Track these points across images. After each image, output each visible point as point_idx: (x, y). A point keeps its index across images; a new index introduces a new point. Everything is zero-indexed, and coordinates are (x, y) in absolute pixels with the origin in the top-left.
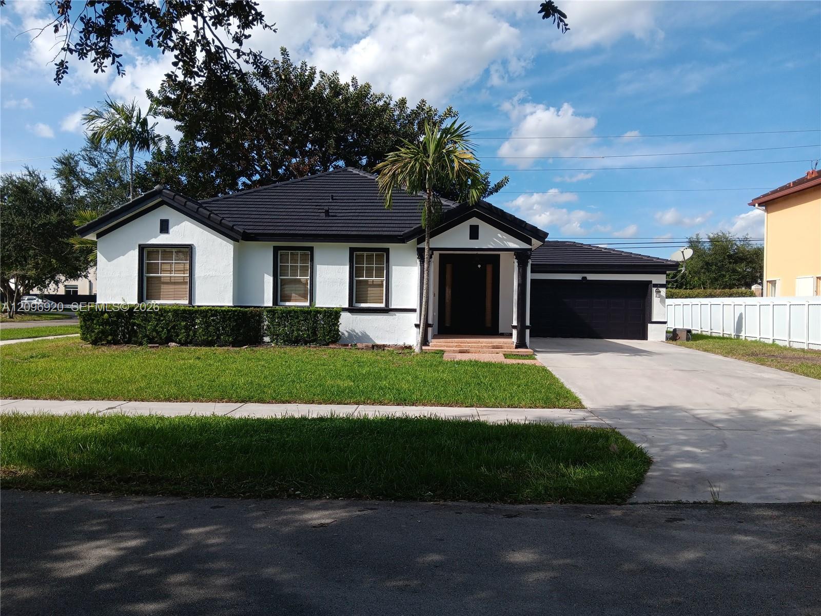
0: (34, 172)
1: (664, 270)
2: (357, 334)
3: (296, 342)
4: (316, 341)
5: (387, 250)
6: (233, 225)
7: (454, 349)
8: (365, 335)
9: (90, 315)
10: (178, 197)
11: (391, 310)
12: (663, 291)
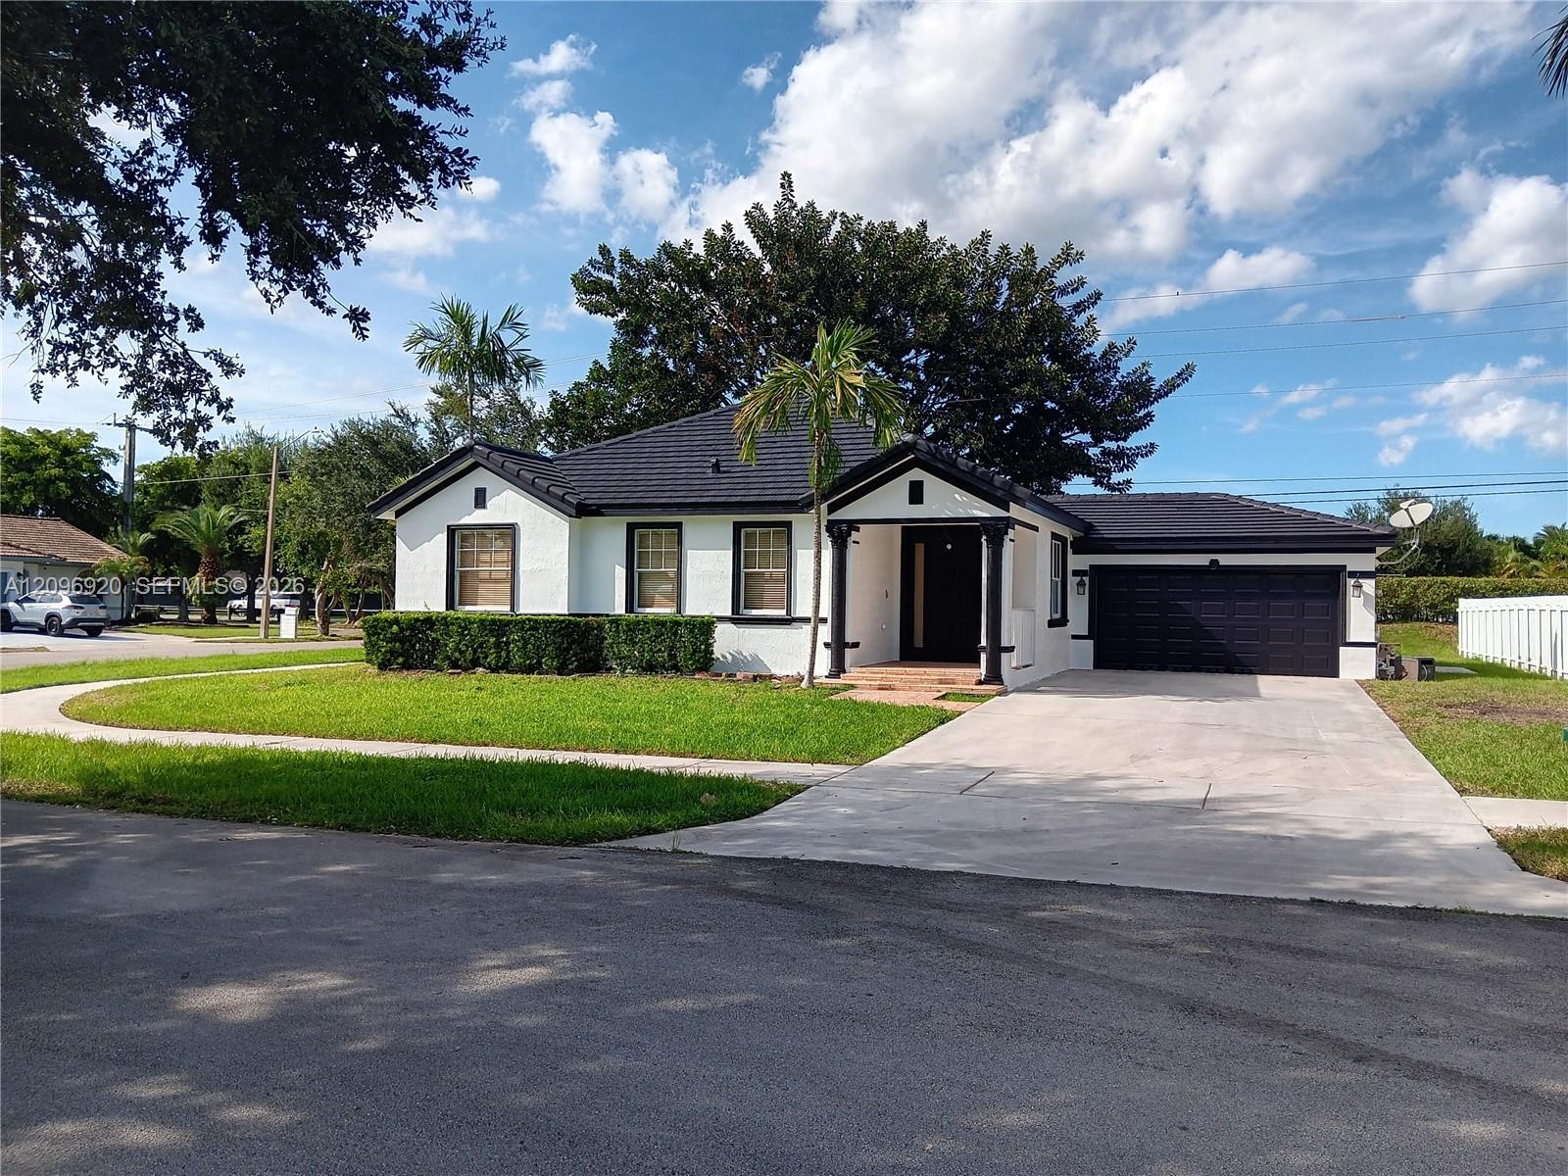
1: (1372, 545)
2: (746, 657)
3: (650, 668)
4: (676, 668)
5: (788, 525)
6: (564, 494)
7: (873, 683)
8: (756, 659)
9: (376, 627)
10: (495, 455)
11: (795, 620)
12: (1369, 585)
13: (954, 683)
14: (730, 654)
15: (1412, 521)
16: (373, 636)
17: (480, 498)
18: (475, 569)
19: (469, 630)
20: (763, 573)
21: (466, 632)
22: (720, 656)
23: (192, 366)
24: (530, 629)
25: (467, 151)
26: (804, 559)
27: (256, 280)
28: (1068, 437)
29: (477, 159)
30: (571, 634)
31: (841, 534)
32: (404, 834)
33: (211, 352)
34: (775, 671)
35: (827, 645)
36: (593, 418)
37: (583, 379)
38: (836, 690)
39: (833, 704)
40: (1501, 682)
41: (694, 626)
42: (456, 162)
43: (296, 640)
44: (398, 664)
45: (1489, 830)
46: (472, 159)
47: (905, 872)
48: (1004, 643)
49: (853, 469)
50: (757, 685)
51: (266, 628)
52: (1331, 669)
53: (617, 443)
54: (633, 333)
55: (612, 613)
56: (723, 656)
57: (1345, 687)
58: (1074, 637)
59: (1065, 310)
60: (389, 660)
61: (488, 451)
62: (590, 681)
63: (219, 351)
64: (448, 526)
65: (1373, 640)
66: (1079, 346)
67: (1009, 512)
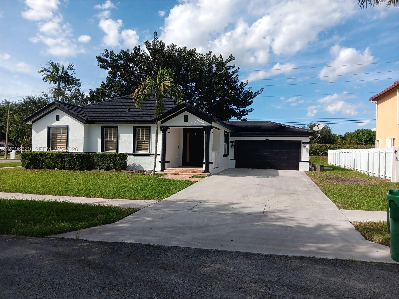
0: (46, 95)
1: (308, 135)
2: (137, 165)
3: (108, 169)
4: (115, 169)
5: (149, 127)
6: (82, 117)
7: (172, 173)
8: (140, 166)
9: (24, 156)
10: (62, 105)
11: (151, 155)
12: (307, 146)
13: (196, 173)
14: (132, 164)
15: (319, 129)
16: (24, 158)
17: (58, 118)
18: (56, 139)
20: (142, 141)
21: (52, 158)
22: (129, 165)
24: (71, 157)
26: (153, 137)
28: (231, 107)
30: (84, 158)
31: (164, 130)
34: (145, 169)
35: (160, 162)
36: (101, 98)
37: (99, 87)
38: (162, 175)
39: (159, 180)
40: (341, 172)
41: (121, 156)
43: (15, 159)
44: (32, 167)
45: (351, 222)
48: (210, 161)
49: (167, 112)
50: (139, 174)
51: (7, 156)
52: (297, 168)
53: (102, 103)
54: (113, 74)
55: (97, 152)
57: (301, 173)
58: (231, 159)
59: (230, 73)
60: (29, 166)
61: (59, 104)
62: (89, 172)
64: (48, 126)
65: (308, 161)
66: (234, 83)
67: (212, 124)
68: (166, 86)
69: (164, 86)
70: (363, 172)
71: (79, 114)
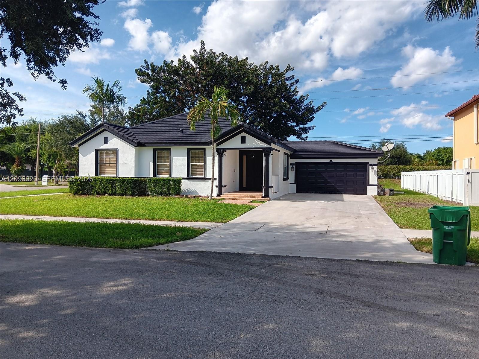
1: (376, 156)
2: (191, 190)
3: (161, 194)
4: (169, 194)
5: (204, 149)
6: (133, 140)
7: (230, 198)
8: (195, 191)
10: (110, 127)
11: (206, 179)
12: (376, 168)
13: (255, 198)
14: (186, 189)
15: (388, 149)
16: (72, 184)
17: (106, 141)
18: (104, 163)
19: (103, 182)
20: (197, 164)
21: (102, 183)
22: (183, 190)
23: (9, 98)
24: (123, 182)
25: (99, 30)
26: (209, 160)
27: (30, 70)
28: (289, 124)
29: (102, 32)
30: (136, 184)
31: (221, 152)
32: (81, 246)
33: (16, 93)
34: (200, 195)
35: (216, 186)
37: (139, 104)
38: (219, 200)
39: (218, 204)
40: (413, 196)
41: (175, 181)
42: (96, 33)
43: (47, 186)
44: (80, 193)
45: (408, 239)
46: (101, 32)
47: (238, 254)
48: (270, 185)
49: (224, 133)
50: (195, 199)
51: (37, 182)
52: (364, 193)
53: (150, 124)
54: (156, 89)
55: (149, 177)
56: (184, 190)
57: (369, 198)
58: (291, 184)
59: (288, 85)
60: (77, 192)
61: (108, 125)
62: (142, 198)
63: (18, 93)
64: (96, 149)
65: (377, 184)
66: (292, 96)
67: (271, 146)
68: (223, 106)
69: (221, 107)
70: (436, 196)
71: (129, 136)
